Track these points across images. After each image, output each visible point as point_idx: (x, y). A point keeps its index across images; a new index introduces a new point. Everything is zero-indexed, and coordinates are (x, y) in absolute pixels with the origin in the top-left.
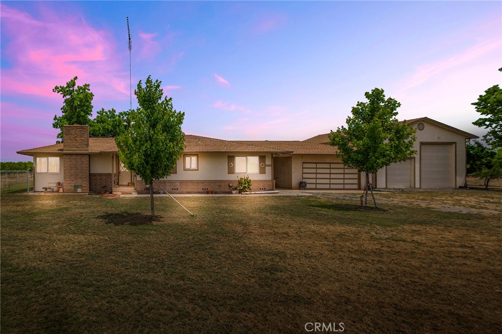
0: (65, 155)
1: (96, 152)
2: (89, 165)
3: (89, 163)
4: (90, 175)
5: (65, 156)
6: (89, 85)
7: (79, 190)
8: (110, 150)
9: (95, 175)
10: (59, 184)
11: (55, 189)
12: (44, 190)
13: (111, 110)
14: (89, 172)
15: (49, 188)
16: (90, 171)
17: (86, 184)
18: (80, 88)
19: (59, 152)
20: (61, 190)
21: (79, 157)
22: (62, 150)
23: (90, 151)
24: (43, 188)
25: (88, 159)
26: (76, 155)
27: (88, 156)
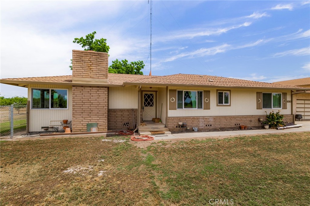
0: (74, 86)
1: (117, 84)
2: (108, 99)
3: (108, 97)
4: (109, 111)
5: (73, 88)
6: (106, 40)
7: (94, 130)
8: (138, 82)
9: (115, 111)
10: (66, 122)
11: (60, 128)
12: (43, 130)
13: (124, 60)
14: (108, 108)
15: (52, 128)
16: (108, 106)
17: (103, 122)
18: (97, 41)
19: (65, 82)
20: (68, 130)
21: (94, 90)
22: (71, 81)
23: (109, 83)
24: (42, 128)
25: (107, 93)
26: (90, 87)
27: (106, 89)
